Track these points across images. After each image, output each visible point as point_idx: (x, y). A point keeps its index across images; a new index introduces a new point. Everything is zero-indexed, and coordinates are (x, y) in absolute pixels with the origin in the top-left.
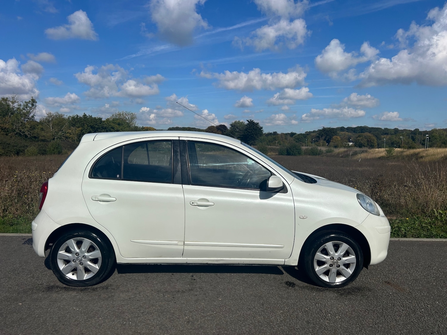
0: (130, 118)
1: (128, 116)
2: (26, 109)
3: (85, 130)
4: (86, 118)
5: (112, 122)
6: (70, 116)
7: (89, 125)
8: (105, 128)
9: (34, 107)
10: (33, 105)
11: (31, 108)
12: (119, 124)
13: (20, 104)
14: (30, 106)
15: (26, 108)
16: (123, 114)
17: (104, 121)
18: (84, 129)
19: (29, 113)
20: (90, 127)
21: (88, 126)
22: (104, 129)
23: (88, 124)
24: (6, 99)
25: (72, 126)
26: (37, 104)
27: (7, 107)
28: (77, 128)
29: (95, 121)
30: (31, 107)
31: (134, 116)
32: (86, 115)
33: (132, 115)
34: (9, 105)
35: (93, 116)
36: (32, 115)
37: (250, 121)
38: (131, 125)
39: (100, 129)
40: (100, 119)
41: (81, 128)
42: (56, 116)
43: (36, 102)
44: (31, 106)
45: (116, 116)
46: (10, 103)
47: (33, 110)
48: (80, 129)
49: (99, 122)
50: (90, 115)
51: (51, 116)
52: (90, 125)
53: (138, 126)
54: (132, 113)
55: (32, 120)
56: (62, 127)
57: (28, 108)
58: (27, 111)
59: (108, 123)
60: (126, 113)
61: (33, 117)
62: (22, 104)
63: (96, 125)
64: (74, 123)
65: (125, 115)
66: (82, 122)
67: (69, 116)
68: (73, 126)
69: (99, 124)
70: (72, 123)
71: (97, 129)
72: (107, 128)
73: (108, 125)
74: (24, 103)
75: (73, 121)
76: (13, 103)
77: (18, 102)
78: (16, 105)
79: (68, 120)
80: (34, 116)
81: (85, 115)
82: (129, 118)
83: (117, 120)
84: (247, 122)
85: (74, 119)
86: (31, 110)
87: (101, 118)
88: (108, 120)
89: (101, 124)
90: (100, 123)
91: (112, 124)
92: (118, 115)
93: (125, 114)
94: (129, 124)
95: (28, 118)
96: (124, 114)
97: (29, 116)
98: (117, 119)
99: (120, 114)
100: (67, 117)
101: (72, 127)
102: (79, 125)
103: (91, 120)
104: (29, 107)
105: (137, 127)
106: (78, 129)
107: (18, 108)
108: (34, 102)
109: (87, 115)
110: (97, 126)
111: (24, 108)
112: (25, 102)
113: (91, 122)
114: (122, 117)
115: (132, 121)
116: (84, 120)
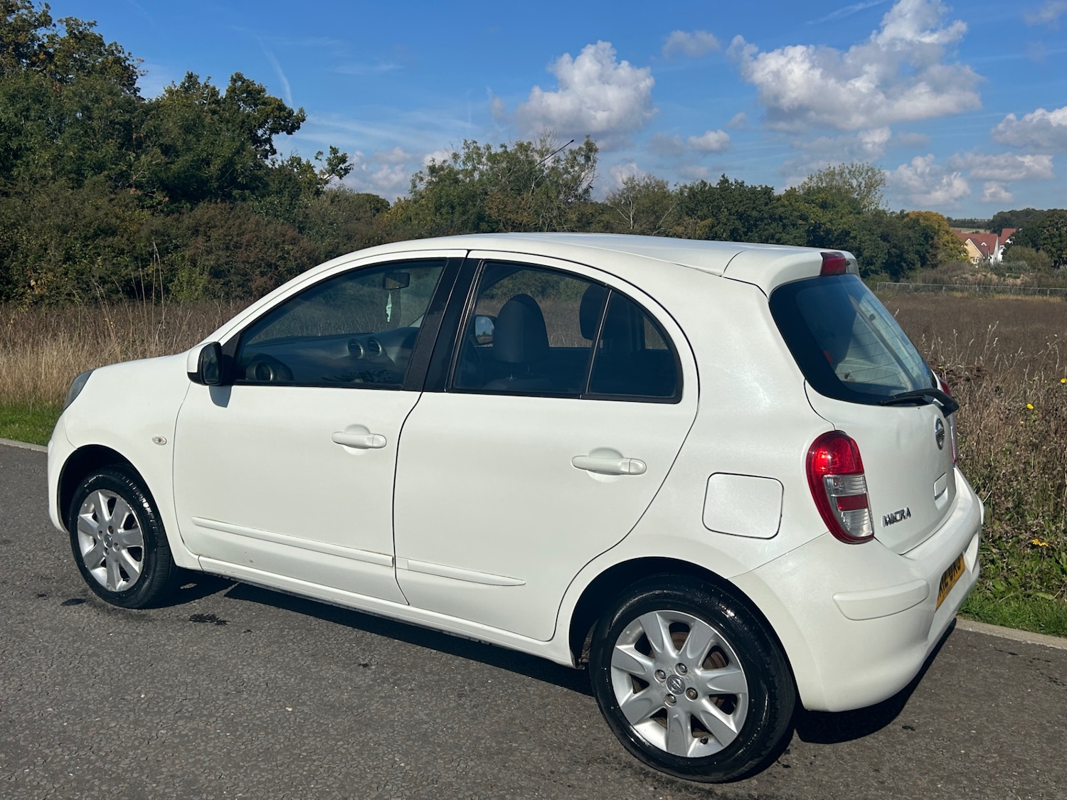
0: (863, 185)
1: (857, 180)
2: (571, 170)
4: (728, 188)
5: (805, 199)
6: (686, 187)
7: (733, 211)
8: (780, 217)
9: (590, 163)
10: (588, 158)
11: (582, 168)
12: (824, 206)
13: (559, 157)
14: (581, 160)
15: (572, 167)
16: (841, 174)
17: (779, 198)
19: (577, 180)
20: (734, 217)
21: (730, 214)
22: (775, 220)
23: (730, 207)
24: (526, 146)
25: (687, 214)
26: (597, 156)
27: (526, 168)
28: (699, 221)
29: (750, 199)
30: (582, 164)
31: (877, 177)
32: (727, 181)
33: (870, 173)
34: (531, 163)
35: (748, 184)
36: (584, 185)
38: (865, 207)
39: (766, 221)
40: (767, 191)
41: (710, 219)
42: (647, 186)
43: (596, 150)
44: (583, 162)
45: (821, 180)
46: (537, 158)
47: (587, 171)
48: (709, 221)
49: (763, 201)
50: (740, 181)
51: (634, 187)
52: (737, 211)
55: (585, 200)
56: (658, 218)
57: (577, 168)
58: (573, 176)
59: (791, 203)
61: (586, 191)
62: (563, 157)
63: (753, 208)
64: (693, 206)
65: (848, 176)
66: (715, 203)
67: (682, 185)
68: (690, 213)
69: (763, 208)
70: (687, 207)
73: (790, 208)
74: (567, 153)
75: (690, 198)
76: (542, 155)
77: (554, 153)
78: (549, 162)
79: (679, 196)
80: (590, 190)
81: (725, 181)
82: (859, 186)
83: (819, 192)
85: (693, 195)
86: (583, 173)
88: (791, 193)
89: (770, 207)
90: (766, 204)
91: (803, 207)
93: (850, 172)
94: (859, 203)
95: (576, 196)
96: (847, 171)
97: (577, 190)
98: (820, 190)
100: (678, 187)
102: (705, 210)
103: (740, 195)
104: (578, 164)
105: (884, 211)
107: (553, 168)
108: (590, 150)
109: (731, 180)
110: (755, 213)
111: (567, 167)
112: (571, 150)
113: (740, 202)
114: (838, 181)
115: (869, 192)
116: (721, 195)
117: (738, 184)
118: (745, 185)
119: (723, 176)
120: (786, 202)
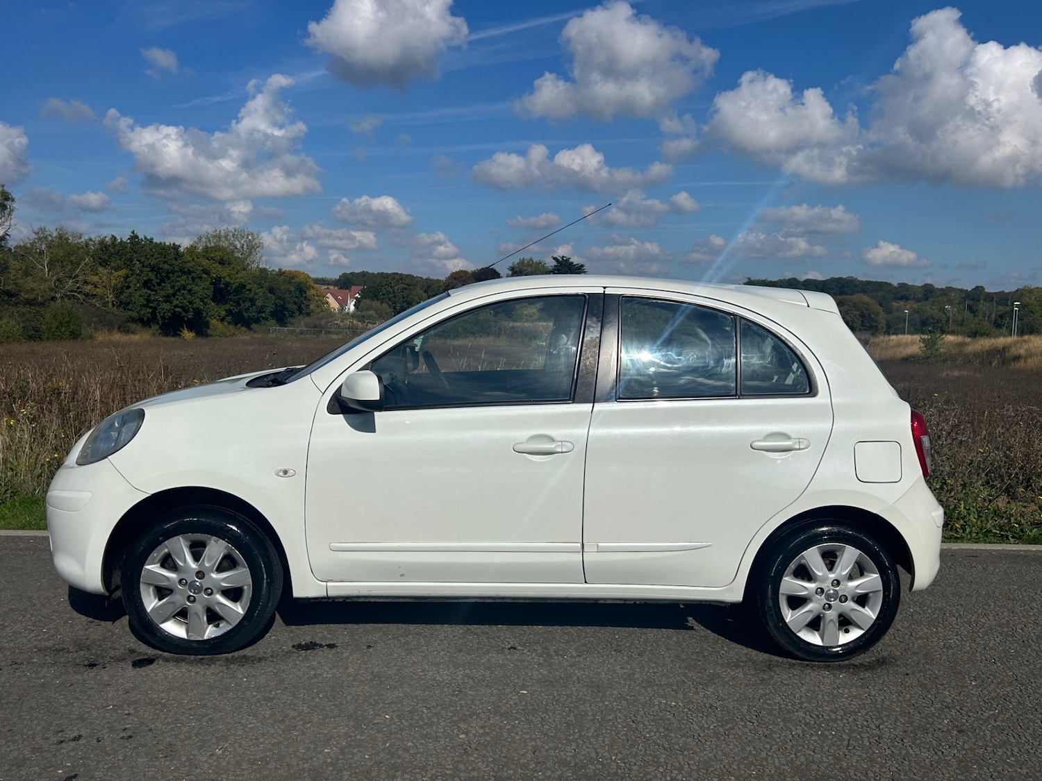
0: (245, 247)
1: (240, 242)
3: (135, 276)
4: (138, 243)
5: (203, 255)
6: (91, 240)
7: (146, 264)
8: (189, 270)
9: (6, 212)
10: (4, 207)
12: (222, 262)
16: (226, 236)
17: (184, 253)
18: (132, 275)
20: (148, 269)
21: (143, 266)
22: (184, 273)
23: (142, 260)
25: (101, 264)
28: (113, 271)
29: (161, 254)
31: (257, 241)
32: (137, 237)
33: (250, 237)
35: (157, 240)
37: (561, 260)
38: (249, 264)
39: (176, 274)
40: (176, 247)
41: (124, 270)
42: (60, 237)
45: (209, 241)
47: (3, 219)
48: (123, 272)
49: (172, 256)
50: (148, 238)
51: (46, 238)
52: (149, 264)
53: (267, 267)
54: (252, 234)
59: (194, 259)
60: (236, 233)
61: (3, 239)
63: (165, 262)
64: (105, 257)
65: (232, 239)
66: (128, 256)
68: (104, 264)
69: (174, 262)
70: (100, 259)
71: (168, 273)
72: (193, 272)
73: (194, 263)
75: (102, 250)
80: (8, 237)
81: (134, 237)
82: (242, 247)
83: (216, 251)
84: (555, 263)
85: (105, 247)
87: (176, 244)
88: (192, 250)
89: (179, 261)
90: (175, 259)
91: (205, 263)
92: (214, 237)
93: (233, 235)
94: (244, 262)
96: (231, 234)
98: (215, 249)
99: (219, 237)
101: (100, 269)
102: (118, 262)
103: (151, 250)
105: (266, 269)
106: (116, 274)
108: (6, 199)
109: (141, 237)
110: (166, 267)
113: (153, 256)
114: (224, 244)
115: (250, 253)
116: (132, 249)
117: (147, 240)
118: (154, 241)
119: (133, 232)
120: (190, 258)
